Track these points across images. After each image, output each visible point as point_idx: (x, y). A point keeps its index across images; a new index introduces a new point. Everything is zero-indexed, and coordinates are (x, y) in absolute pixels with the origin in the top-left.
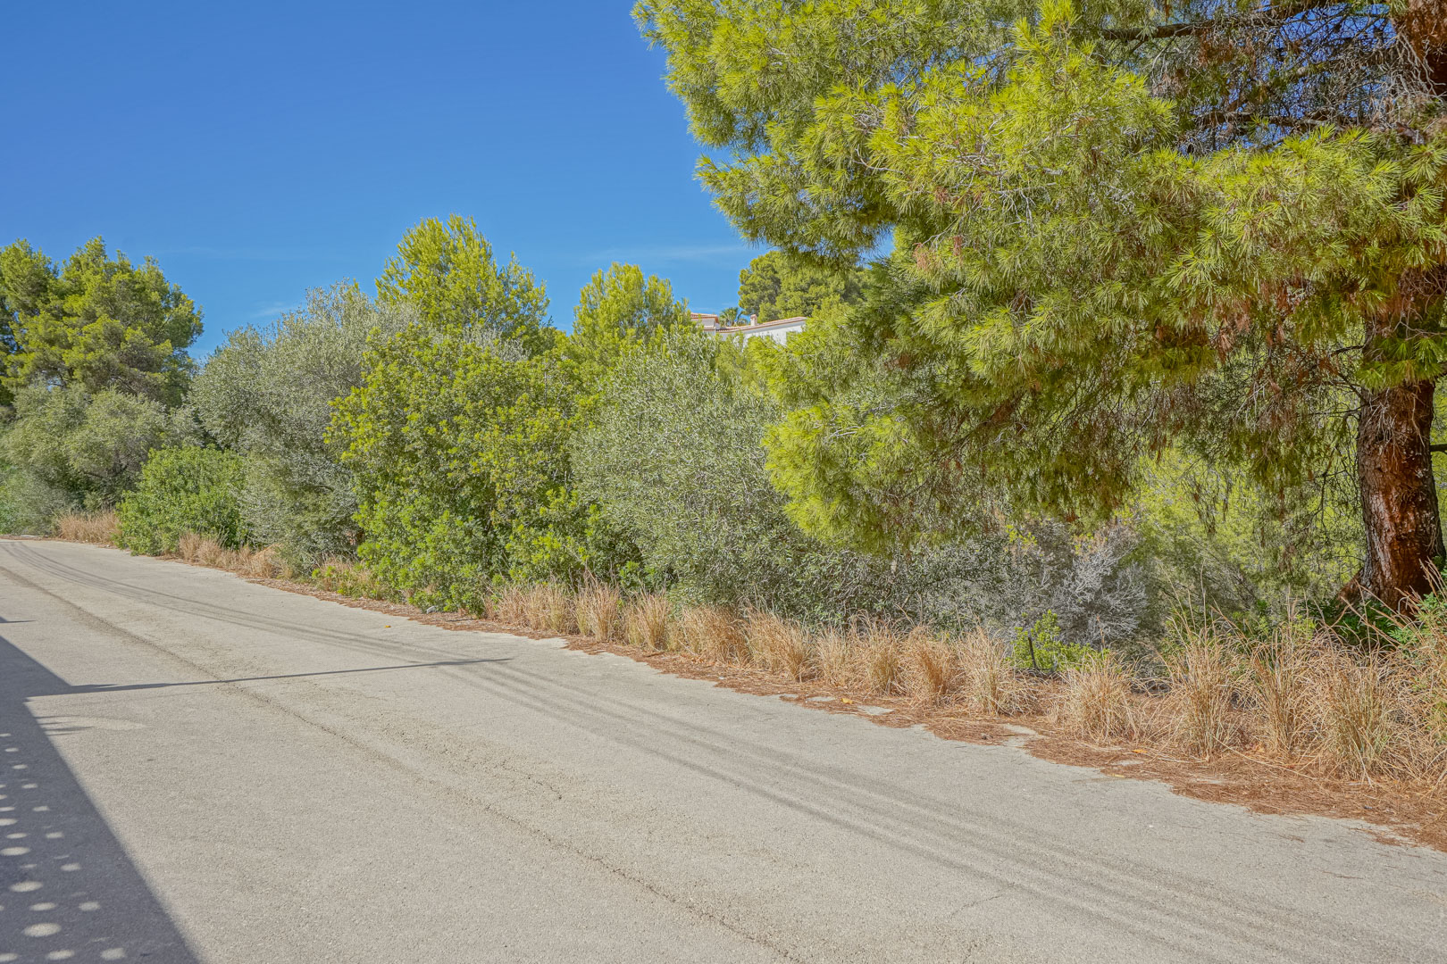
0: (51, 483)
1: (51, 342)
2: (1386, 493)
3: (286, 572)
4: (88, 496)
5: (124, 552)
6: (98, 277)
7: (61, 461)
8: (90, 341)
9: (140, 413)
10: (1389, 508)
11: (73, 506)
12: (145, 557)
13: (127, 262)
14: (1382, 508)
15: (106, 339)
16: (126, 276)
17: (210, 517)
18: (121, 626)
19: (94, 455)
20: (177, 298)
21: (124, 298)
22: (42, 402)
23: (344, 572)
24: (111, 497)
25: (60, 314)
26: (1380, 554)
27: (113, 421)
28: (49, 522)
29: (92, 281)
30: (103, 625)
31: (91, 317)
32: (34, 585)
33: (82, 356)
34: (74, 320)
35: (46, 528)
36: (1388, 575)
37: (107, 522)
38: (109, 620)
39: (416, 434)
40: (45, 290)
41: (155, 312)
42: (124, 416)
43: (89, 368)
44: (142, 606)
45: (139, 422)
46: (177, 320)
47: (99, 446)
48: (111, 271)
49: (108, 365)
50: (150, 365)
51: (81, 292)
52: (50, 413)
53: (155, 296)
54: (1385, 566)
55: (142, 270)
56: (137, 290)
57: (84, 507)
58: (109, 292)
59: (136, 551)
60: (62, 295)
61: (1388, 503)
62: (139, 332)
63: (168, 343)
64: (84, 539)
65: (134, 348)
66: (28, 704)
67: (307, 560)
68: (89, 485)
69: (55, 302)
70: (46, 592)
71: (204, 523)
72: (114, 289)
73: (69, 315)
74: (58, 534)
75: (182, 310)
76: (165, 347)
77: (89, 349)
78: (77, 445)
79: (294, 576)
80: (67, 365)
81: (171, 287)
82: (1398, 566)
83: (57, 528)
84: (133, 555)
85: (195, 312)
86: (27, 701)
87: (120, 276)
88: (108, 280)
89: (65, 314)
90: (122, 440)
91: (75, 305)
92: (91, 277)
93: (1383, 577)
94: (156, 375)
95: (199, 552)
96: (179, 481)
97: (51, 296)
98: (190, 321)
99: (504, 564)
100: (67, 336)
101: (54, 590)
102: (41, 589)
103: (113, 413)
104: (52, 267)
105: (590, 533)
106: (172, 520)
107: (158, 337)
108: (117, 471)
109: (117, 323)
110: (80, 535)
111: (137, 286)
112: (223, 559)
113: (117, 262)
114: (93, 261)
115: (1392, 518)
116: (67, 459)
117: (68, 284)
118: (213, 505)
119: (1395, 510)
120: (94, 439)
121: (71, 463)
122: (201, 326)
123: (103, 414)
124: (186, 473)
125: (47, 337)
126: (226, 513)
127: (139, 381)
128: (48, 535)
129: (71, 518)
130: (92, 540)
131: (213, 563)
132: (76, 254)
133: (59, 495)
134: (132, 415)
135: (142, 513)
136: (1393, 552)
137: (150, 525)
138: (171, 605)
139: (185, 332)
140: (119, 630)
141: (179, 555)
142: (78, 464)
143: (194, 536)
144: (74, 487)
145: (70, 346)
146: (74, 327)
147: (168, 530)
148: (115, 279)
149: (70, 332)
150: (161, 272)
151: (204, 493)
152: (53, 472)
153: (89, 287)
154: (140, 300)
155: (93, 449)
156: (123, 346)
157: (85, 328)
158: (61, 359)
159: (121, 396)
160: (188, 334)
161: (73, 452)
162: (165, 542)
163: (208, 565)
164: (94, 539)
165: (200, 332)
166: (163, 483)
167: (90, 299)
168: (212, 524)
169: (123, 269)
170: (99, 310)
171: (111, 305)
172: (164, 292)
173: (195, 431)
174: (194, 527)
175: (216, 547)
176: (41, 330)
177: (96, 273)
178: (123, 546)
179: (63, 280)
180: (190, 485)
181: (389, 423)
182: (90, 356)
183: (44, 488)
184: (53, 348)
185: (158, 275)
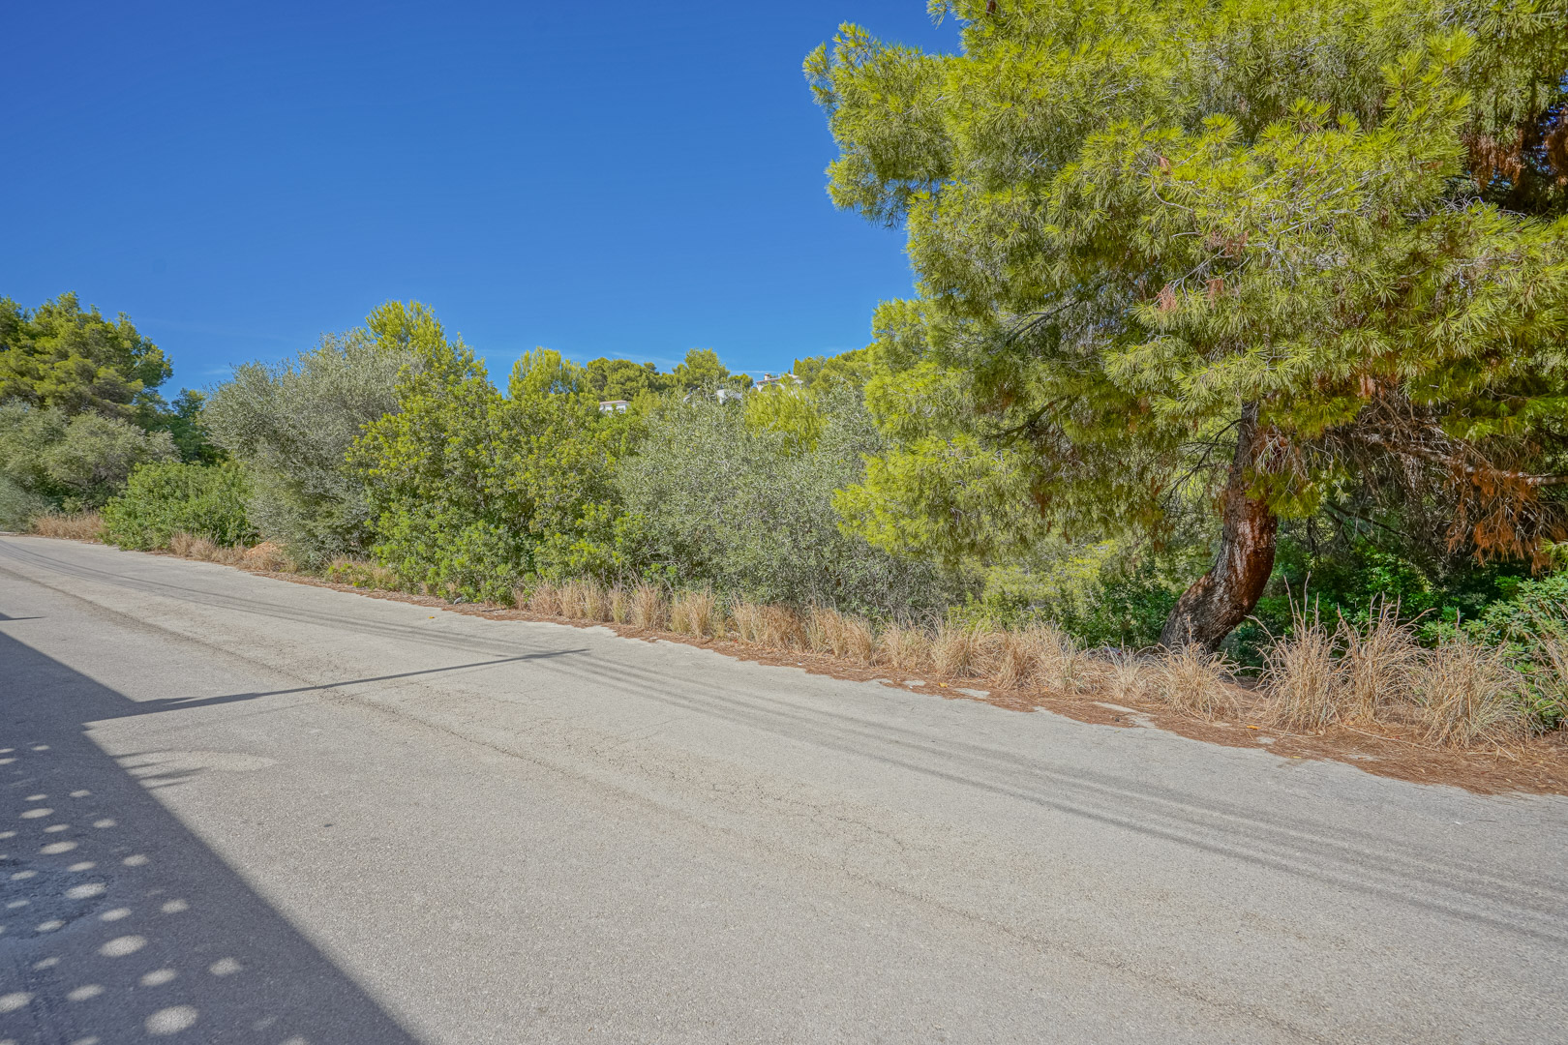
0: (27, 489)
1: (22, 374)
2: (1252, 521)
3: (292, 566)
4: (68, 500)
5: (112, 548)
6: (71, 324)
7: (40, 472)
8: (63, 375)
9: (121, 434)
10: (1253, 531)
11: (51, 508)
12: (135, 552)
13: (100, 315)
14: (1248, 530)
15: (78, 374)
16: (99, 326)
17: (202, 520)
18: (150, 621)
19: (74, 467)
20: (148, 348)
21: (97, 344)
22: (19, 420)
23: (358, 568)
24: (91, 502)
25: (32, 351)
26: (1238, 562)
27: (93, 440)
28: (26, 521)
29: (64, 328)
30: (127, 620)
31: (64, 356)
32: (27, 579)
33: (53, 387)
34: (46, 357)
35: (22, 525)
36: (1241, 576)
37: (87, 522)
38: (133, 615)
39: (456, 455)
40: (16, 330)
41: (126, 357)
42: (104, 437)
43: (62, 398)
44: (159, 599)
45: (120, 442)
46: (148, 364)
47: (78, 459)
48: (84, 320)
49: (80, 396)
50: (123, 398)
51: (54, 336)
52: (26, 429)
53: (127, 344)
54: (1240, 569)
55: (115, 322)
56: (110, 339)
57: (63, 509)
58: (82, 337)
59: (124, 547)
60: (33, 336)
61: (1252, 527)
62: (112, 370)
63: (140, 382)
64: (65, 535)
65: (107, 384)
66: (89, 733)
67: (313, 556)
68: (67, 493)
69: (26, 341)
70: (44, 586)
71: (197, 525)
72: (87, 335)
73: (41, 353)
74: (35, 530)
75: (153, 357)
76: (138, 384)
77: (60, 381)
78: (56, 458)
79: (298, 570)
80: (39, 393)
81: (143, 338)
82: (1249, 571)
83: (34, 527)
84: (121, 550)
85: (165, 360)
86: (87, 729)
87: (93, 325)
88: (82, 327)
89: (37, 352)
90: (102, 455)
91: (47, 345)
92: (64, 324)
93: (1237, 577)
94: (127, 406)
95: (192, 549)
96: (167, 490)
97: (21, 336)
98: (161, 366)
99: (531, 563)
100: (38, 370)
101: (53, 584)
102: (35, 582)
103: (93, 433)
104: (22, 312)
105: (619, 541)
106: (163, 522)
107: (129, 376)
108: (97, 481)
109: (89, 362)
110: (60, 532)
111: (110, 335)
112: (219, 554)
113: (91, 314)
114: (66, 311)
115: (1254, 538)
116: (46, 469)
117: (39, 328)
118: (204, 510)
119: (1257, 532)
120: (74, 453)
121: (49, 472)
122: (171, 371)
123: (83, 432)
124: (173, 484)
125: (18, 369)
126: (217, 517)
127: (111, 410)
128: (25, 532)
129: (50, 518)
130: (74, 537)
131: (208, 558)
132: (46, 304)
133: (37, 501)
134: (112, 435)
135: (130, 515)
136: (1248, 561)
137: (140, 525)
138: (191, 598)
139: (154, 374)
140: (150, 625)
141: (171, 551)
142: (57, 474)
143: (186, 537)
144: (53, 493)
145: (41, 379)
146: (45, 362)
147: (160, 530)
148: (88, 327)
149: (41, 367)
150: (133, 326)
151: (193, 500)
152: (30, 479)
153: (62, 332)
154: (112, 346)
155: (70, 461)
156: (95, 380)
157: (57, 365)
158: (32, 388)
159: (101, 420)
160: (159, 376)
161: (51, 463)
162: (157, 540)
163: (203, 560)
164: (76, 536)
165: (169, 374)
166: (151, 491)
167: (63, 341)
168: (204, 526)
169: (97, 320)
170: (71, 351)
171: (84, 347)
172: (136, 342)
173: (174, 452)
174: (187, 529)
175: (210, 545)
176: (12, 363)
177: (69, 321)
178: (111, 543)
179: (33, 324)
180: (178, 493)
181: (431, 444)
182: (61, 388)
183: (19, 493)
184: (25, 379)
185: (131, 328)
